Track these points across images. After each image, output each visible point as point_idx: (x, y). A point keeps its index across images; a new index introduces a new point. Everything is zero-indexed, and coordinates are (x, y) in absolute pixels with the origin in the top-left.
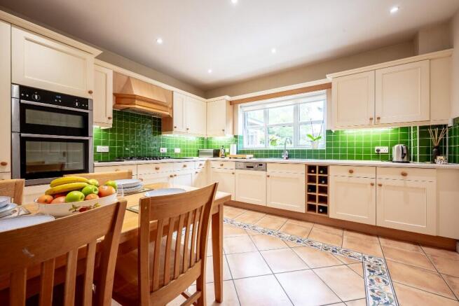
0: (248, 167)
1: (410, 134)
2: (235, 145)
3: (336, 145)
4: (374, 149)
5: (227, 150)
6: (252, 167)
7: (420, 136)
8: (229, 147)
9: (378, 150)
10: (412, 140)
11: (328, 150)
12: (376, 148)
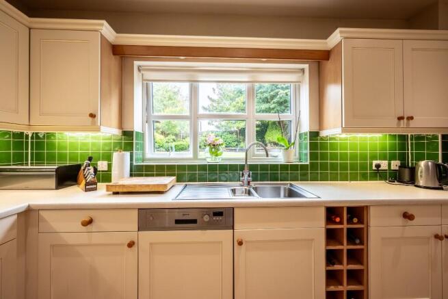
0: (178, 222)
1: (408, 143)
2: (128, 154)
3: (324, 156)
4: (371, 164)
5: (102, 165)
6: (194, 221)
7: (443, 150)
8: (108, 158)
9: (378, 166)
10: (410, 151)
11: (313, 166)
12: (375, 162)
